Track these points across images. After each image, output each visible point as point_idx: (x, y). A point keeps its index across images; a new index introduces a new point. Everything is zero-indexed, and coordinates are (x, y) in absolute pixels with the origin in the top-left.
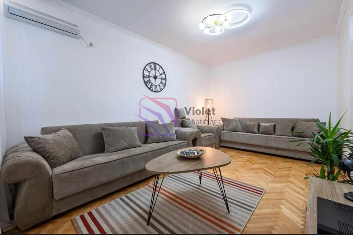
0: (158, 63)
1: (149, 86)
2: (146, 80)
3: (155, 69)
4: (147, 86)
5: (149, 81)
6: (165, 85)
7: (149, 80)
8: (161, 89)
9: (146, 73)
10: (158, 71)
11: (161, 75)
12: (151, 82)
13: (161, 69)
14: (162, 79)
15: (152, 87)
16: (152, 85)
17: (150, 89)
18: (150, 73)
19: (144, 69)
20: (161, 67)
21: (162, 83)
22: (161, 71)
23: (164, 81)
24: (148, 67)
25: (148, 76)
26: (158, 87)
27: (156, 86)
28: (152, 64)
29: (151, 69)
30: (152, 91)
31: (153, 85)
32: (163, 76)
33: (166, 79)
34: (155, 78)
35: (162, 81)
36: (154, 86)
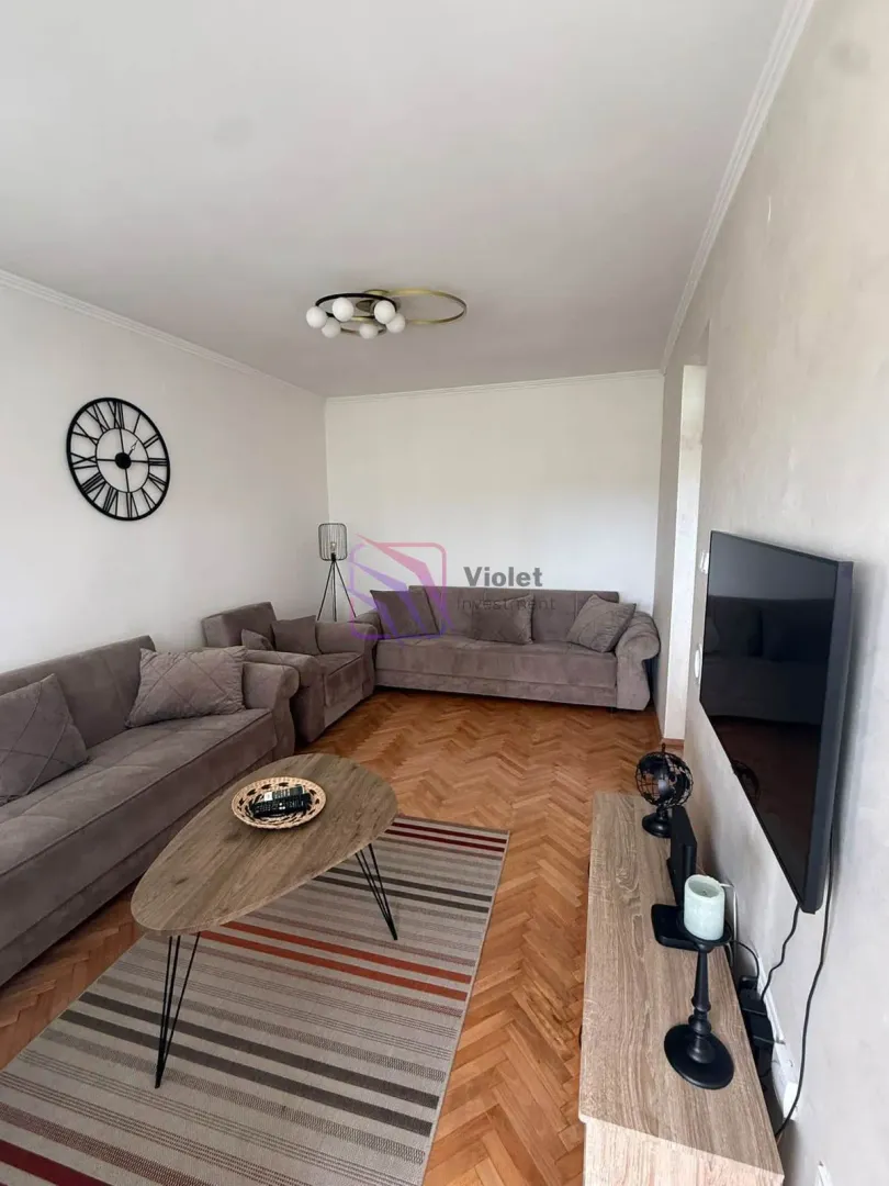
0: (127, 400)
1: (100, 502)
2: (84, 475)
3: (120, 426)
4: (92, 503)
5: (98, 480)
6: (166, 484)
7: (99, 476)
8: (152, 506)
9: (82, 448)
10: (133, 433)
11: (145, 446)
12: (105, 482)
13: (142, 421)
14: (151, 462)
15: (114, 503)
16: (113, 494)
17: (104, 511)
18: (96, 445)
19: (70, 432)
20: (141, 413)
21: (151, 479)
22: (145, 432)
23: (159, 472)
24: (86, 423)
25: (89, 459)
26: (138, 497)
27: (130, 495)
28: (101, 405)
29: (101, 426)
30: (115, 517)
31: (117, 494)
32: (156, 451)
33: (166, 462)
34: (123, 461)
35: (151, 472)
36: (122, 497)
